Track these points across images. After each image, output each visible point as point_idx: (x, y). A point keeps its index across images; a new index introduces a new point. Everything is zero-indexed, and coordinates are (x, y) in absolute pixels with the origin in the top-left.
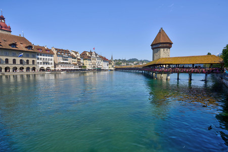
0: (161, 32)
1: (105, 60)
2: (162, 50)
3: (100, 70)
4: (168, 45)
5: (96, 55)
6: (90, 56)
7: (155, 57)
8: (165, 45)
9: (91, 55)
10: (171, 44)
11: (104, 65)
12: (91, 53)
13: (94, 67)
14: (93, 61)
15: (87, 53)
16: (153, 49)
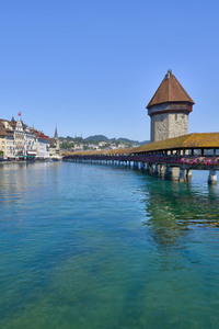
0: (169, 80)
1: (42, 138)
2: (172, 116)
3: (31, 159)
4: (185, 107)
5: (24, 127)
6: (11, 128)
7: (157, 133)
8: (178, 107)
9: (14, 127)
10: (190, 104)
11: (41, 150)
12: (13, 123)
13: (20, 153)
14: (17, 140)
15: (6, 124)
16: (151, 115)
